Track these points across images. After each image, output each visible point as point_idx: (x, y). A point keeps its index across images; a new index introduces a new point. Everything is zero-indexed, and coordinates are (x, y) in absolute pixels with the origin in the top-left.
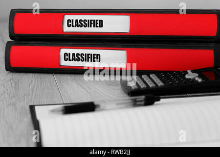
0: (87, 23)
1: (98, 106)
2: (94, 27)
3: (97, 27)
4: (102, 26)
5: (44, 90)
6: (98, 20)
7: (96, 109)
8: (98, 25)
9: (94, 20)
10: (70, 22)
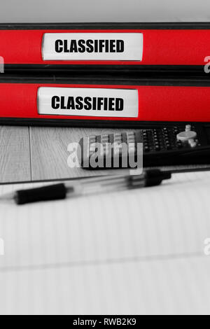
0: (93, 45)
1: (71, 189)
2: (107, 51)
3: (112, 51)
4: (122, 50)
5: (8, 156)
6: (114, 41)
7: (68, 195)
8: (115, 48)
9: (107, 41)
10: (61, 44)
